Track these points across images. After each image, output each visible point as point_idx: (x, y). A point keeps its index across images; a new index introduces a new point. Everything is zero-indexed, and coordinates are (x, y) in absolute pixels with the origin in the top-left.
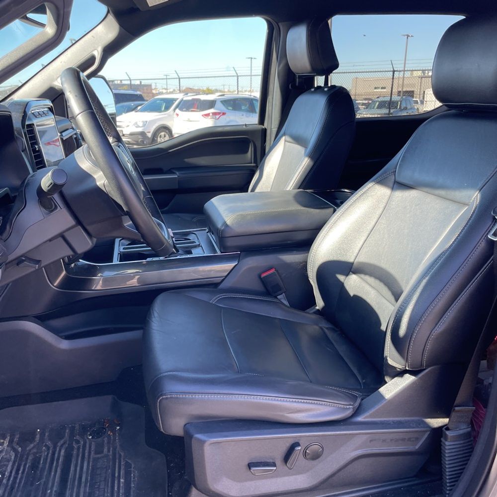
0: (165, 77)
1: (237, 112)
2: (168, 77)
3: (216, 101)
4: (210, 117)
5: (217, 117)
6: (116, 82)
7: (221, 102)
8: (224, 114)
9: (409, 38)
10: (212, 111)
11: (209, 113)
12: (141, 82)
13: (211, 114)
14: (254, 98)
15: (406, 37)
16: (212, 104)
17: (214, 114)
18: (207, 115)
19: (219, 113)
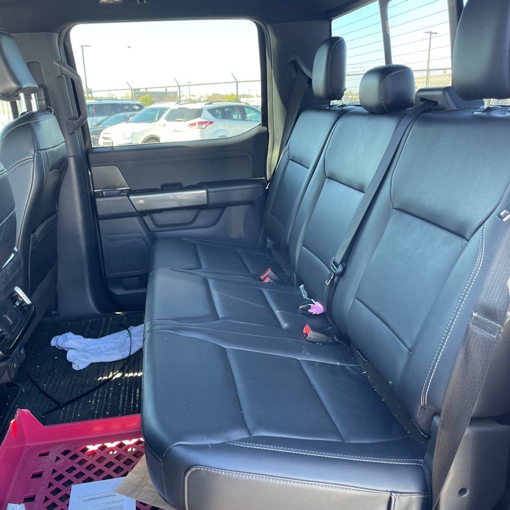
0: (188, 84)
1: (225, 120)
2: (190, 84)
3: (202, 110)
4: (196, 127)
5: (204, 126)
6: (141, 91)
7: (209, 110)
8: (211, 123)
9: (432, 35)
10: (199, 120)
11: (194, 122)
12: (166, 89)
13: (197, 124)
14: (246, 105)
15: (429, 34)
16: (199, 113)
17: (201, 123)
18: (194, 124)
19: (205, 123)
